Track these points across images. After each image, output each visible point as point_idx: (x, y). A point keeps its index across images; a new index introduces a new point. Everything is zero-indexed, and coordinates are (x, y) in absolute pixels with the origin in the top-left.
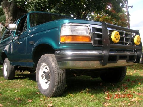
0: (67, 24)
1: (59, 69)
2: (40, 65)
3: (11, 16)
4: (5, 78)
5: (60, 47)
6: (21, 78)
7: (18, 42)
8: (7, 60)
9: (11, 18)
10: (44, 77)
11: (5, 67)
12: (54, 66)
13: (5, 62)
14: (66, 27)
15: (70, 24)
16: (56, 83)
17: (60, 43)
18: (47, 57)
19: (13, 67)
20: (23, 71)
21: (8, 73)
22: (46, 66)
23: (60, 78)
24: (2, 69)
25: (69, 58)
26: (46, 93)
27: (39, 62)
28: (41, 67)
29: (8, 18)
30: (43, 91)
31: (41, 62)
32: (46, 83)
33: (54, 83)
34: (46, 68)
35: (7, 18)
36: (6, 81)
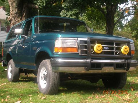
0: (60, 38)
1: (54, 72)
2: (41, 69)
3: (16, 8)
4: (9, 80)
5: (54, 56)
6: (26, 81)
7: (23, 46)
8: (11, 61)
9: (16, 11)
10: (43, 79)
11: (10, 68)
12: (50, 70)
13: (10, 64)
14: (59, 40)
15: (62, 38)
16: (51, 83)
17: (54, 53)
18: (46, 62)
19: (17, 69)
20: (28, 74)
21: (13, 76)
22: (45, 69)
23: (54, 79)
24: (6, 71)
25: (60, 64)
26: (44, 91)
27: (40, 66)
28: (42, 70)
29: (13, 11)
30: (41, 90)
31: (41, 66)
32: (45, 84)
33: (49, 83)
34: (45, 71)
35: (11, 10)
36: (10, 83)
